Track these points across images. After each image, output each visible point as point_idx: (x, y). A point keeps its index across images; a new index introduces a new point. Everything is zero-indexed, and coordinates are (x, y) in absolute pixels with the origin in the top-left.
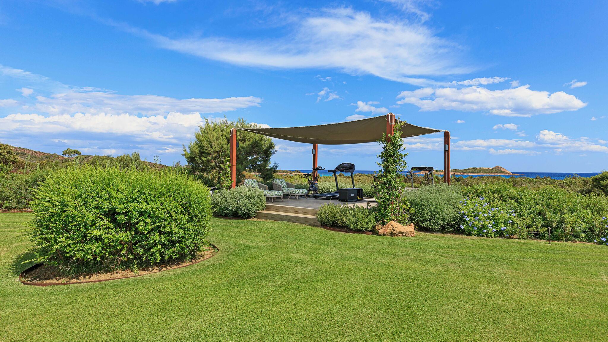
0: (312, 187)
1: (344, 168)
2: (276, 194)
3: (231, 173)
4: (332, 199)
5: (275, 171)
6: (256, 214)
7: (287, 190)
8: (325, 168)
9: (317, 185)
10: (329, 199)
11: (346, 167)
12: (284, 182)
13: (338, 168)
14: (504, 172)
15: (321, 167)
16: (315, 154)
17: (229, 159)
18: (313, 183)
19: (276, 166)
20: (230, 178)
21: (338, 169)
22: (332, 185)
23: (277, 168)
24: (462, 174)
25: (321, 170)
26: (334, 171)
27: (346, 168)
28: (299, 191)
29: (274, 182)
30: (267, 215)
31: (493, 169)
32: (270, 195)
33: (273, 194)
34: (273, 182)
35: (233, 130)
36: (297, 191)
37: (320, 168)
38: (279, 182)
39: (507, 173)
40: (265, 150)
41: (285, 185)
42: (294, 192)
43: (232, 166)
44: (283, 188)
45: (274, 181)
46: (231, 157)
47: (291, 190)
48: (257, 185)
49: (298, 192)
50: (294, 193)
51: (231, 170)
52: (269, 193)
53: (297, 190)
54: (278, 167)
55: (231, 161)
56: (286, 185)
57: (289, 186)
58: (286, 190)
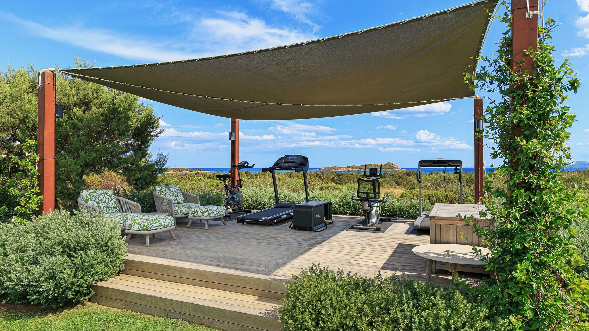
0: (233, 198)
1: (291, 164)
2: (158, 224)
3: (41, 178)
4: (275, 224)
5: (161, 170)
6: (93, 293)
7: (183, 209)
8: (254, 164)
9: (240, 195)
10: (271, 225)
11: (294, 162)
12: (178, 191)
13: (279, 164)
14: (395, 168)
15: (246, 162)
16: (234, 141)
17: (34, 142)
18: (233, 191)
19: (162, 160)
20: (37, 189)
21: (278, 166)
22: (264, 192)
23: (164, 164)
24: (359, 170)
25: (247, 167)
26: (271, 170)
27: (294, 164)
28: (210, 212)
29: (157, 193)
30: (123, 297)
31: (386, 165)
32: (140, 229)
33: (149, 225)
34: (154, 192)
35: (44, 73)
36: (207, 211)
37: (246, 165)
38: (168, 192)
39: (398, 169)
40: (136, 129)
41: (180, 198)
42: (199, 214)
43: (42, 161)
44: (177, 203)
45: (157, 191)
46: (41, 140)
47: (193, 210)
48: (113, 203)
49: (207, 213)
50: (199, 216)
51: (41, 170)
52: (139, 224)
53: (205, 210)
54: (166, 162)
55: (39, 149)
56: (183, 198)
57: (188, 199)
58: (181, 209)
